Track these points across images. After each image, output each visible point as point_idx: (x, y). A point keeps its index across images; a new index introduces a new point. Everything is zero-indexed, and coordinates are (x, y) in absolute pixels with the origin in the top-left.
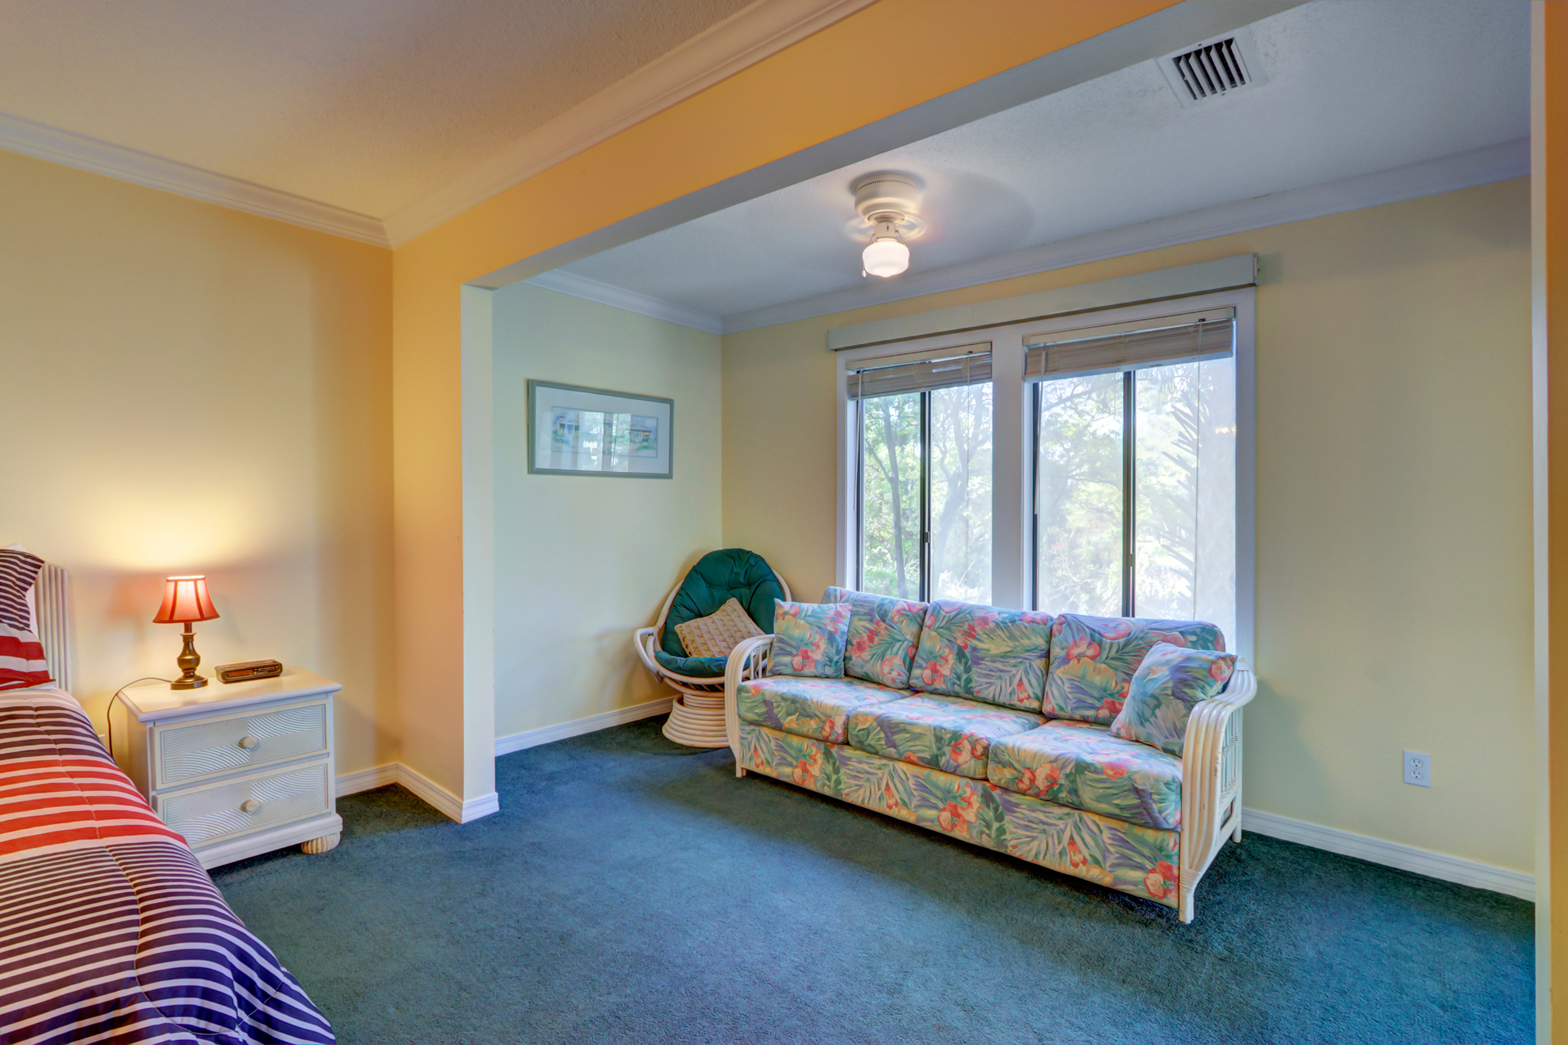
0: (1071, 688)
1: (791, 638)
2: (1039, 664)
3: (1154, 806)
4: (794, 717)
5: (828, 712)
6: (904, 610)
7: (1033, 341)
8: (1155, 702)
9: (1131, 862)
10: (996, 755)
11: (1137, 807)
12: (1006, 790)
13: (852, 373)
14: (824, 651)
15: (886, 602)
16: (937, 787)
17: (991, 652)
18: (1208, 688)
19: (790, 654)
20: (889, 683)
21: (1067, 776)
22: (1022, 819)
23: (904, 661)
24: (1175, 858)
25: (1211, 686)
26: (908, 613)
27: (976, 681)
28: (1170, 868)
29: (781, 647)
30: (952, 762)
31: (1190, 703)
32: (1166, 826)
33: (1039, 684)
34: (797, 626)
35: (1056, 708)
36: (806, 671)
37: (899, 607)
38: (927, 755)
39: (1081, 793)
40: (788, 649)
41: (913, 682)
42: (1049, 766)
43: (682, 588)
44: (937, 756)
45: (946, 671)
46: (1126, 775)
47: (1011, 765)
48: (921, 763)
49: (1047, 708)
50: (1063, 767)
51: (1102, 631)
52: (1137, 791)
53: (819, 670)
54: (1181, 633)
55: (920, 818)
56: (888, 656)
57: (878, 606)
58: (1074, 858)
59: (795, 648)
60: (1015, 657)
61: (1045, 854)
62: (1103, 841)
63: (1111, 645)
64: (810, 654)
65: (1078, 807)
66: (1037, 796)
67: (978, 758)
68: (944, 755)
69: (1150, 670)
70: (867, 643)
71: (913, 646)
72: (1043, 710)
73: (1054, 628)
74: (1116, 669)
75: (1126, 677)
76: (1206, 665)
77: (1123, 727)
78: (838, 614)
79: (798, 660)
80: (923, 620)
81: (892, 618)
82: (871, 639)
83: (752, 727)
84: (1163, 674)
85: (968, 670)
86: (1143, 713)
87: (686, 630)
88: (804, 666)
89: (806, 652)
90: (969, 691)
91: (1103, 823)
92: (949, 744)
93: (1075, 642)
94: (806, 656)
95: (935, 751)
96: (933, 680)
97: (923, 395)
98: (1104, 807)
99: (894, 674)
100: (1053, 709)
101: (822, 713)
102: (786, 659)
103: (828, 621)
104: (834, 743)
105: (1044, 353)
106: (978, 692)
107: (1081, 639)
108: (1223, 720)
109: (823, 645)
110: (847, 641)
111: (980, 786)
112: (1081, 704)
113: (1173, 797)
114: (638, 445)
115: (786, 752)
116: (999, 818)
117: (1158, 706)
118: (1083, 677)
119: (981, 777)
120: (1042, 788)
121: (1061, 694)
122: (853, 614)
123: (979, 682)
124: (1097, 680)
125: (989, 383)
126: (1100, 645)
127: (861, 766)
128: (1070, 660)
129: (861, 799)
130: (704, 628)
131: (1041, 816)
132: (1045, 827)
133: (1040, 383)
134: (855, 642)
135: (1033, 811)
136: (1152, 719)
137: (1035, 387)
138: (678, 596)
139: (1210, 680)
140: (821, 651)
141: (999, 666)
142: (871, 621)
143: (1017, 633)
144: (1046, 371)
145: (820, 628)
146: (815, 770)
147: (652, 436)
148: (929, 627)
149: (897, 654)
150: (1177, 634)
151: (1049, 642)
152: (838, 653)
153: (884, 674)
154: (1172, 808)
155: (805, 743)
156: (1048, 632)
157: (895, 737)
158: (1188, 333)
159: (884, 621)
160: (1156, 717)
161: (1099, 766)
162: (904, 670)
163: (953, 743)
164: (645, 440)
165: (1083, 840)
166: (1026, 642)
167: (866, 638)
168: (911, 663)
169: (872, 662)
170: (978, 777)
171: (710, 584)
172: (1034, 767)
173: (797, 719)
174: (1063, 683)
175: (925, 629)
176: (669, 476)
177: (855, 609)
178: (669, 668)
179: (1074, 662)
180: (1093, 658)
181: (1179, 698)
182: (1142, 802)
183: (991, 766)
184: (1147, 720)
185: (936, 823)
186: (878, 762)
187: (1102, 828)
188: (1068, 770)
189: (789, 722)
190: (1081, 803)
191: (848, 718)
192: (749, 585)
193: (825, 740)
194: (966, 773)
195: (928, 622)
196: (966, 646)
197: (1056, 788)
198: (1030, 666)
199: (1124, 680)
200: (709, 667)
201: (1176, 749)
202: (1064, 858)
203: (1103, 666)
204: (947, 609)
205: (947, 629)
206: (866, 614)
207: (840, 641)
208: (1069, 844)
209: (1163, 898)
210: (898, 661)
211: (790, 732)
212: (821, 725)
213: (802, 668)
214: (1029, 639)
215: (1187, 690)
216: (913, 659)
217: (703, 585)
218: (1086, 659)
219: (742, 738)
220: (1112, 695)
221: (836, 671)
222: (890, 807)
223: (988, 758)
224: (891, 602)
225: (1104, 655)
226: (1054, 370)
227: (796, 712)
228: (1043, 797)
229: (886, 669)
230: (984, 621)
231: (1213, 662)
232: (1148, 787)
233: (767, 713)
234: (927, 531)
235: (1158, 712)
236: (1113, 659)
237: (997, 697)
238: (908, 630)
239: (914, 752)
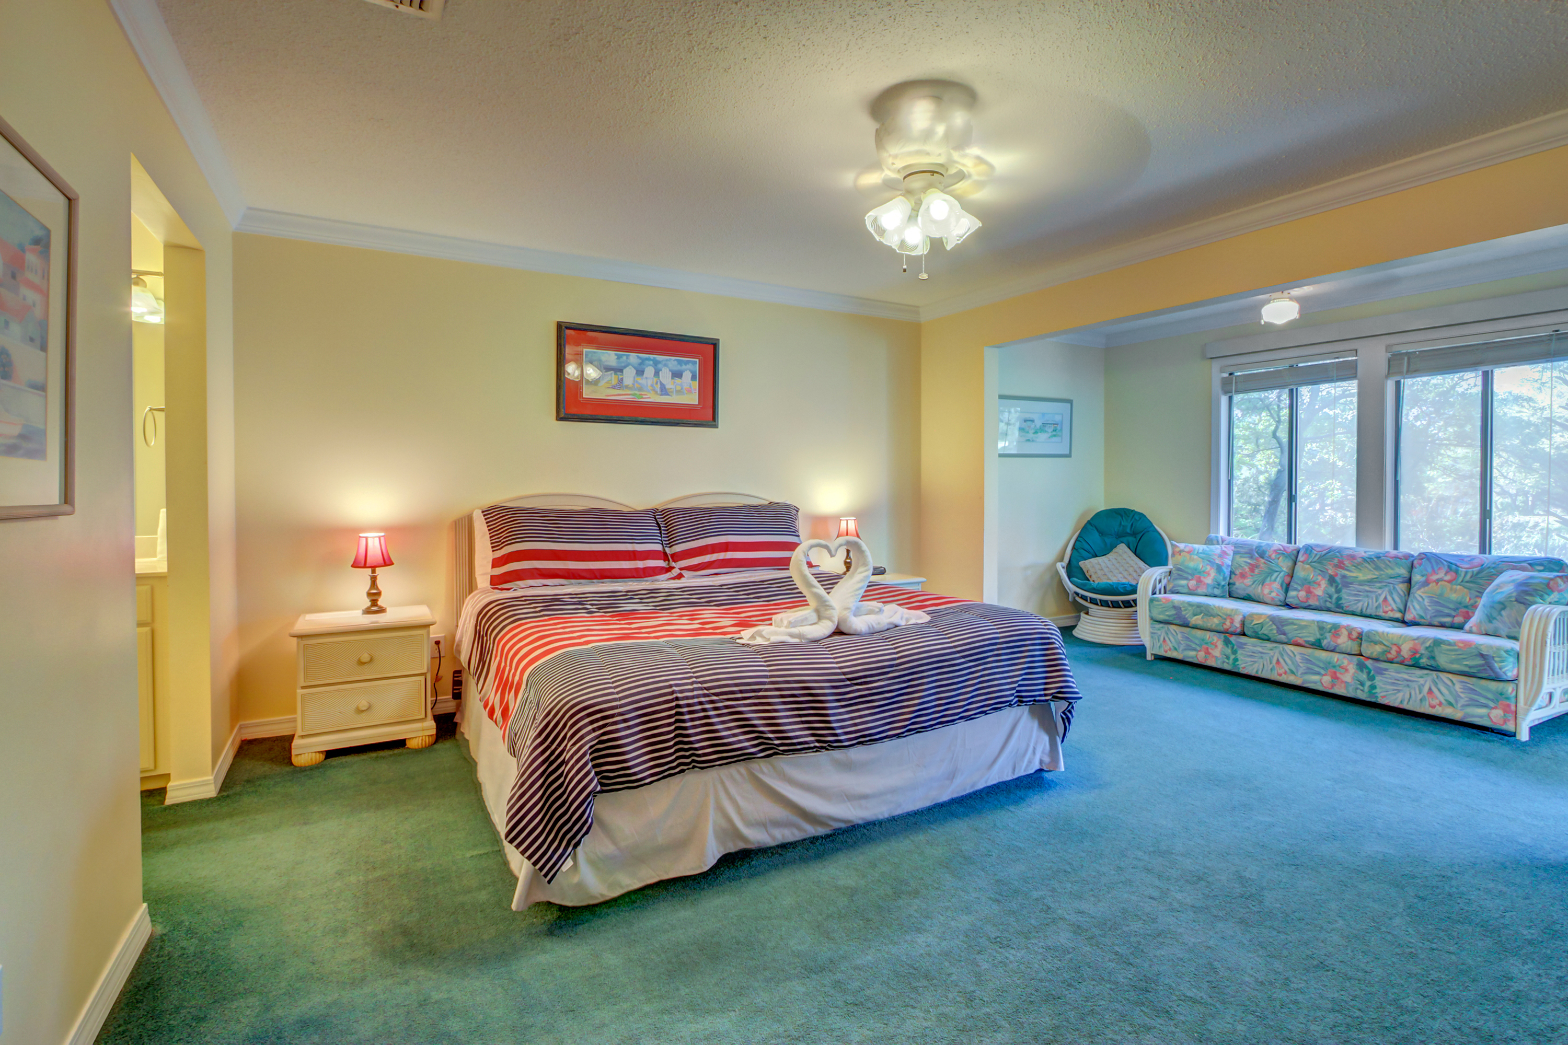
0: (1431, 602)
1: (1188, 567)
2: (1401, 588)
3: (1496, 664)
4: (1200, 617)
5: (1229, 612)
6: (1280, 550)
7: (1396, 349)
8: (1502, 606)
9: (1478, 703)
10: (1369, 637)
11: (1483, 665)
12: (1376, 660)
13: (1226, 375)
14: (1214, 578)
15: (1263, 545)
16: (1320, 660)
17: (1359, 579)
18: (1546, 596)
19: (1186, 579)
20: (1268, 601)
21: (1427, 648)
22: (1391, 679)
23: (1282, 586)
24: (1513, 700)
25: (1549, 595)
26: (1281, 552)
27: (1345, 599)
28: (1509, 706)
29: (1179, 573)
30: (1332, 643)
31: (1527, 605)
32: (1505, 677)
33: (1402, 601)
34: (1191, 560)
35: (1417, 616)
36: (1199, 591)
37: (1275, 548)
38: (1312, 639)
39: (1437, 658)
40: (1185, 575)
41: (1289, 601)
42: (1412, 642)
43: (1079, 536)
44: (1320, 640)
45: (1319, 592)
46: (1473, 646)
47: (1381, 643)
48: (1306, 645)
49: (1408, 617)
50: (1424, 642)
51: (1458, 563)
52: (1482, 656)
53: (1210, 591)
54: (1530, 564)
55: (1304, 682)
56: (1268, 581)
57: (1257, 547)
58: (1431, 702)
59: (1191, 574)
60: (1380, 582)
61: (1409, 700)
62: (1455, 690)
63: (1466, 573)
64: (1202, 579)
65: (1436, 669)
66: (1402, 663)
67: (1354, 640)
68: (1326, 638)
69: (1499, 586)
70: (1249, 573)
71: (1288, 575)
72: (1406, 619)
73: (1415, 562)
74: (1469, 589)
75: (1478, 594)
76: (1546, 582)
77: (1475, 625)
78: (1224, 553)
79: (1193, 583)
80: (1297, 558)
81: (1270, 556)
82: (1252, 570)
83: (1161, 625)
84: (1509, 589)
85: (1338, 591)
86: (1491, 614)
87: (1089, 565)
88: (1198, 587)
89: (1200, 578)
90: (1339, 606)
91: (1455, 678)
92: (1330, 632)
93: (1434, 570)
94: (1199, 581)
95: (1318, 636)
96: (1308, 599)
97: (1291, 391)
98: (1456, 667)
99: (1273, 595)
100: (1414, 618)
101: (1223, 614)
102: (1184, 582)
103: (1216, 557)
104: (1232, 634)
105: (1406, 358)
106: (1347, 607)
107: (1439, 569)
108: (1553, 614)
109: (1213, 573)
110: (1231, 572)
111: (1355, 659)
112: (1440, 614)
113: (1511, 660)
114: (1050, 434)
115: (1191, 641)
116: (1371, 679)
117: (1504, 608)
118: (1441, 595)
119: (1356, 653)
120: (1406, 656)
121: (1421, 607)
122: (1235, 553)
123: (1347, 598)
124: (1454, 596)
125: (1354, 381)
126: (1456, 572)
127: (1255, 648)
128: (1429, 583)
129: (1255, 670)
130: (1103, 564)
131: (1406, 676)
132: (1408, 683)
133: (1402, 380)
134: (1238, 572)
135: (1399, 673)
136: (1498, 618)
137: (1398, 384)
138: (1077, 542)
139: (1548, 591)
140: (1212, 577)
141: (1367, 588)
142: (1251, 558)
143: (1382, 566)
144: (1408, 372)
145: (1209, 561)
146: (1216, 653)
147: (1059, 428)
148: (1303, 562)
149: (1275, 580)
150: (1525, 564)
151: (1411, 572)
152: (1224, 579)
153: (1264, 595)
154: (1511, 666)
155: (1208, 635)
156: (1410, 565)
157: (1285, 628)
158: (1543, 341)
159: (1263, 558)
160: (1502, 616)
161: (1452, 641)
162: (1282, 592)
163: (1333, 631)
164: (1054, 430)
165: (1439, 690)
166: (1390, 572)
167: (1247, 569)
168: (1287, 588)
169: (1253, 586)
170: (1353, 653)
171: (1102, 533)
172: (1401, 643)
173: (1202, 618)
174: (1423, 599)
175: (1299, 564)
176: (1069, 456)
177: (1236, 550)
178: (1085, 588)
179: (1432, 585)
180: (1449, 582)
181: (1521, 603)
182: (1486, 663)
183: (1364, 644)
184: (1494, 618)
185: (1320, 684)
186: (1269, 645)
187: (1454, 682)
188: (1428, 644)
189: (1196, 620)
190: (1438, 666)
191: (1244, 617)
192: (1134, 534)
193: (1225, 632)
194: (1344, 650)
195: (1301, 558)
196: (1337, 575)
197: (1417, 656)
198: (1394, 588)
199: (1477, 597)
200: (1117, 588)
201: (1516, 635)
202: (1424, 703)
203: (1458, 587)
204: (1318, 549)
205: (1319, 563)
206: (1246, 553)
207: (1227, 572)
208: (1428, 693)
209: (1503, 725)
210: (1276, 586)
211: (1195, 627)
212: (1223, 621)
213: (1196, 589)
214: (1392, 569)
215: (1528, 598)
216: (1288, 585)
217: (1097, 534)
218: (1443, 582)
219: (1152, 633)
220: (1466, 607)
221: (1223, 592)
222: (1280, 675)
223: (1361, 640)
224: (1268, 544)
225: (1460, 579)
226: (1415, 371)
227: (1201, 613)
228: (1406, 663)
229: (1266, 591)
230: (1352, 557)
231: (1552, 579)
232: (1491, 653)
233: (1176, 614)
234: (1294, 493)
235: (1503, 613)
236: (1467, 582)
237: (1364, 610)
238: (1284, 565)
239: (1300, 638)
